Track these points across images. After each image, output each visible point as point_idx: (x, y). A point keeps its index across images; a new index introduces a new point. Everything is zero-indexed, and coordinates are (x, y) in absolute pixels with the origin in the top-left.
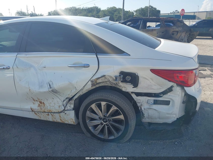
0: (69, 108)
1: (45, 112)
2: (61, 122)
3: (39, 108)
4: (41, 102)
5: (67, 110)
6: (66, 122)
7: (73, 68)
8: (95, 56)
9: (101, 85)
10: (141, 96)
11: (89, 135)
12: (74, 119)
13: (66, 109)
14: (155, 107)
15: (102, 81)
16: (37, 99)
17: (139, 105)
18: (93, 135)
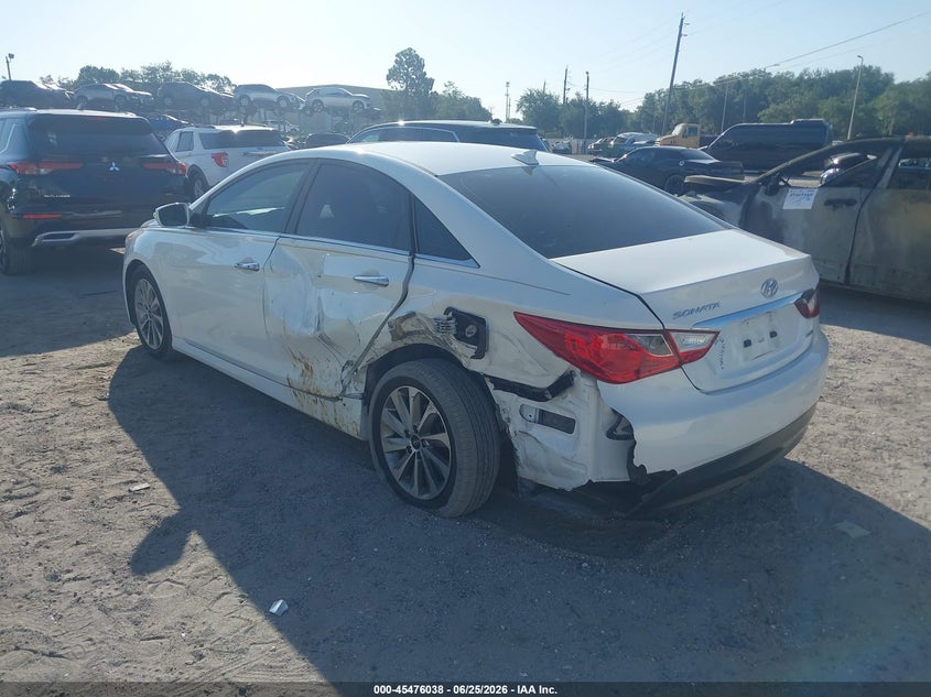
0: (353, 392)
1: (309, 393)
2: (335, 426)
3: (302, 380)
4: (307, 366)
5: (349, 396)
6: (344, 429)
7: (361, 284)
8: (406, 259)
9: (417, 340)
10: (504, 390)
11: (382, 476)
12: (359, 423)
13: (347, 393)
14: (539, 431)
15: (413, 329)
16: (300, 357)
17: (504, 417)
18: (390, 478)
